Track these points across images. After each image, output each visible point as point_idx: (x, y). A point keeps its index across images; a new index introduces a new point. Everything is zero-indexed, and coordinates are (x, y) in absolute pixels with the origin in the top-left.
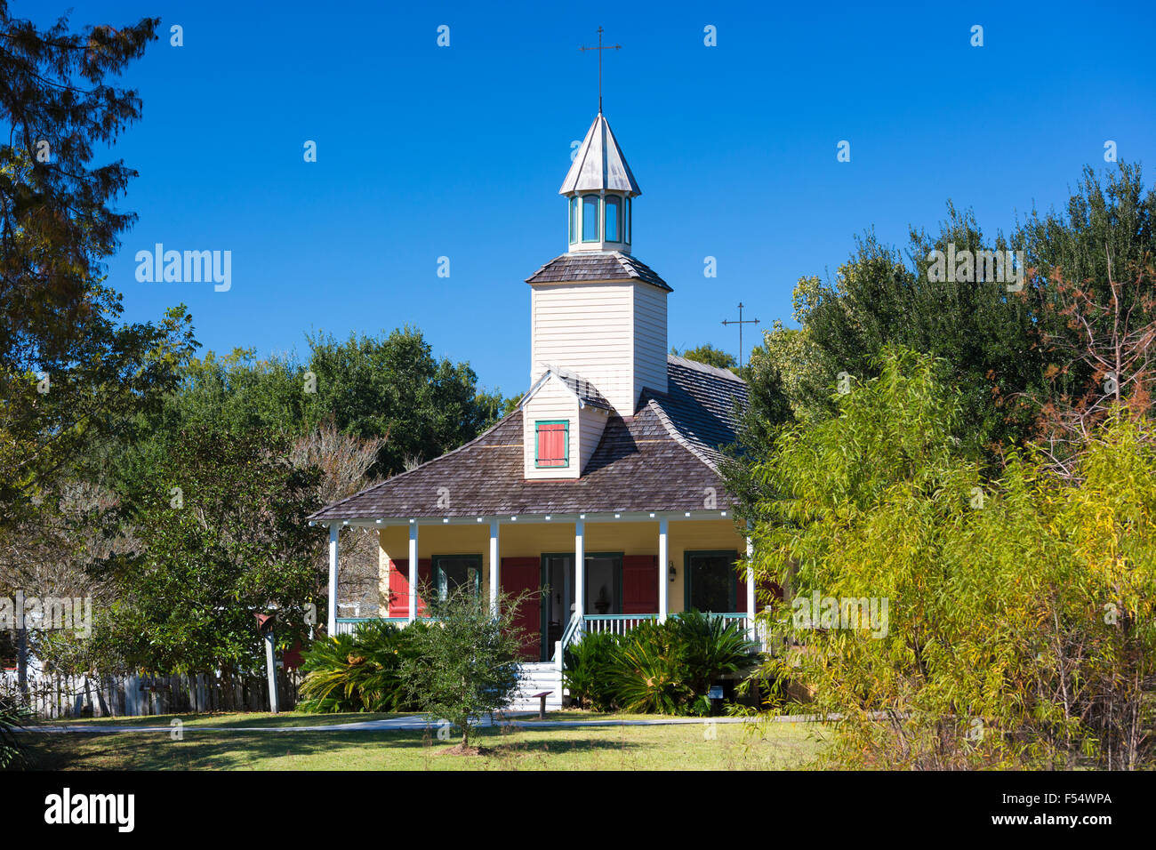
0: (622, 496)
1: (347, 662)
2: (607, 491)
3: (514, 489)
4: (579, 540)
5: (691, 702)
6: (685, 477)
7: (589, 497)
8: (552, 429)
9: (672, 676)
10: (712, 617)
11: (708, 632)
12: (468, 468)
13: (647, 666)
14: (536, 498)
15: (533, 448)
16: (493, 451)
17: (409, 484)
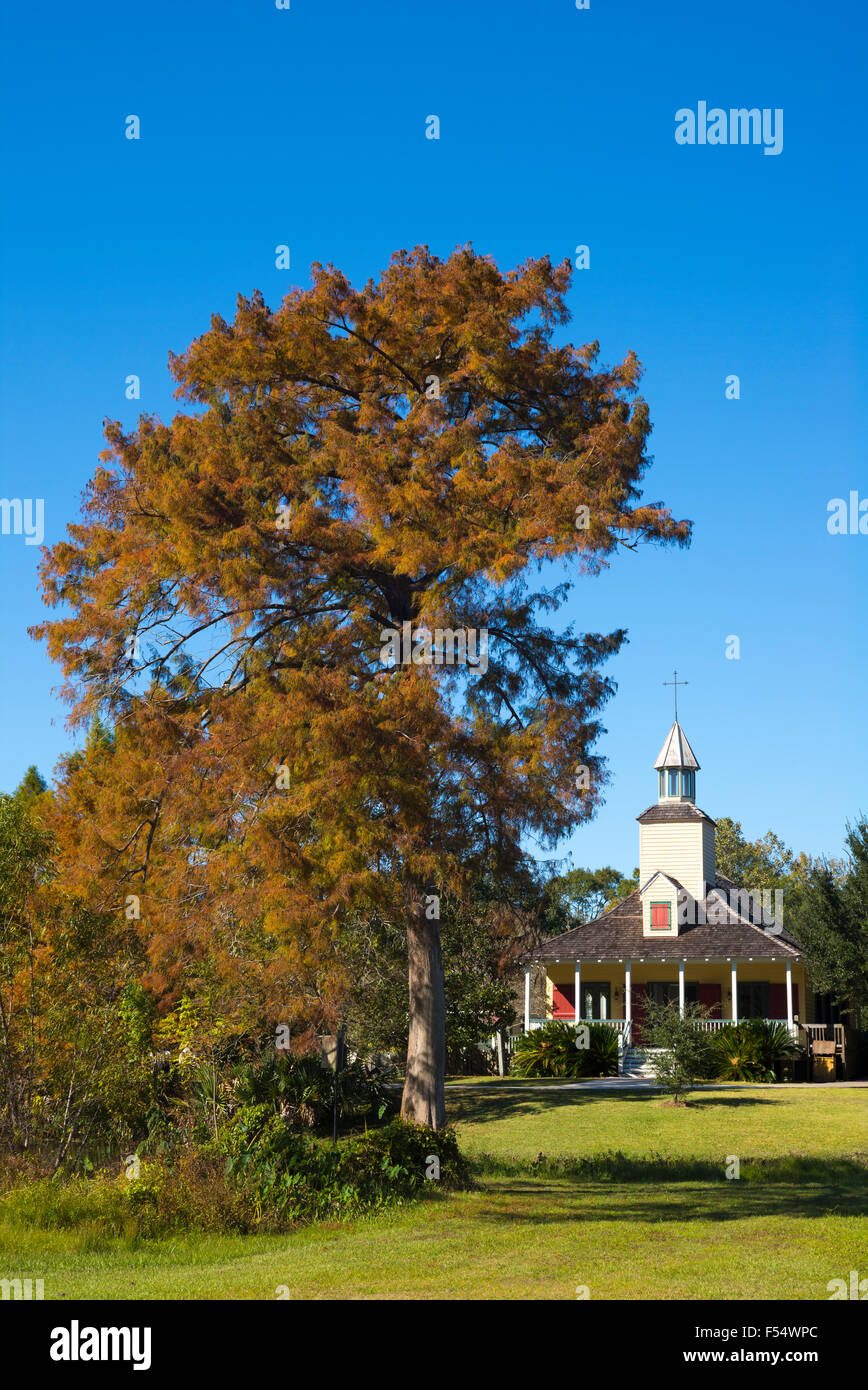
0: (708, 948)
1: (541, 1046)
2: (698, 945)
3: (637, 942)
4: (681, 974)
5: (763, 1074)
6: (744, 937)
7: (687, 948)
8: (661, 908)
9: (750, 1059)
10: (768, 1022)
11: (767, 1031)
12: (606, 930)
13: (731, 1052)
14: (653, 948)
15: (649, 918)
16: (620, 920)
17: (571, 939)
